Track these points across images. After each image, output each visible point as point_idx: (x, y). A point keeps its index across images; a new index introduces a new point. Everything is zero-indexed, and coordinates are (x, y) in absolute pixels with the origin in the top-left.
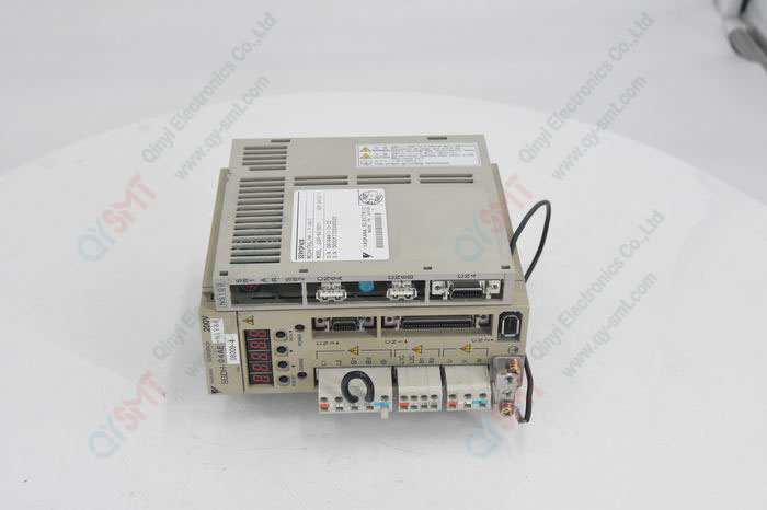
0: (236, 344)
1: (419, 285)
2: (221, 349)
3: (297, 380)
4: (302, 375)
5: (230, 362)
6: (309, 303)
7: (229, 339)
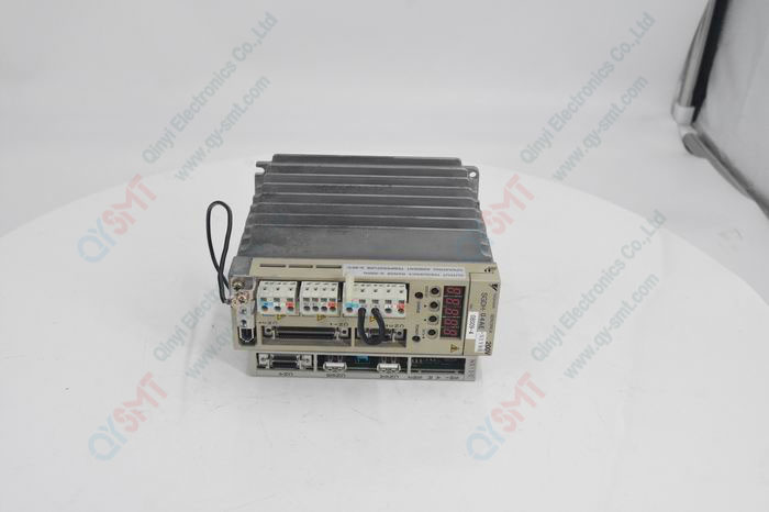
0: (468, 330)
2: (481, 326)
3: (423, 292)
5: (477, 314)
6: (407, 359)
7: (473, 334)
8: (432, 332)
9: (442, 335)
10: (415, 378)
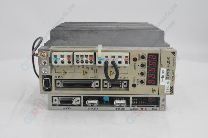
0: (161, 79)
1: (85, 104)
2: (168, 77)
3: (137, 57)
4: (135, 60)
5: (165, 70)
6: (129, 98)
7: (163, 82)
8: (142, 82)
9: (147, 84)
10: (134, 110)
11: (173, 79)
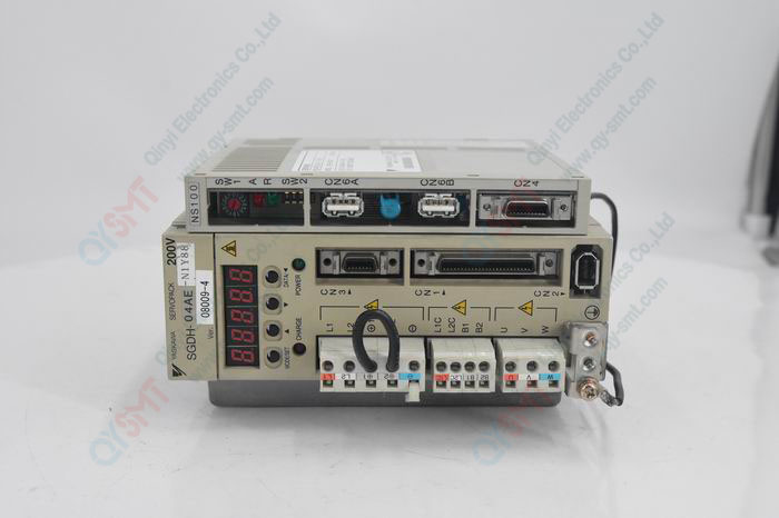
0: (210, 289)
1: (462, 197)
2: (189, 295)
3: (292, 355)
4: (299, 349)
5: (200, 320)
6: (313, 222)
7: (201, 280)
8: (273, 277)
9: (254, 269)
10: (295, 180)
11: (171, 289)
